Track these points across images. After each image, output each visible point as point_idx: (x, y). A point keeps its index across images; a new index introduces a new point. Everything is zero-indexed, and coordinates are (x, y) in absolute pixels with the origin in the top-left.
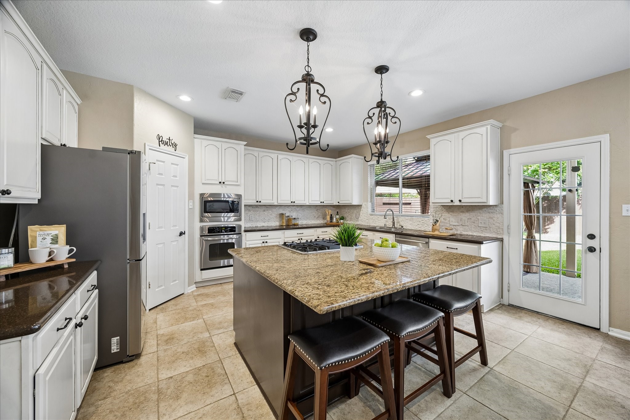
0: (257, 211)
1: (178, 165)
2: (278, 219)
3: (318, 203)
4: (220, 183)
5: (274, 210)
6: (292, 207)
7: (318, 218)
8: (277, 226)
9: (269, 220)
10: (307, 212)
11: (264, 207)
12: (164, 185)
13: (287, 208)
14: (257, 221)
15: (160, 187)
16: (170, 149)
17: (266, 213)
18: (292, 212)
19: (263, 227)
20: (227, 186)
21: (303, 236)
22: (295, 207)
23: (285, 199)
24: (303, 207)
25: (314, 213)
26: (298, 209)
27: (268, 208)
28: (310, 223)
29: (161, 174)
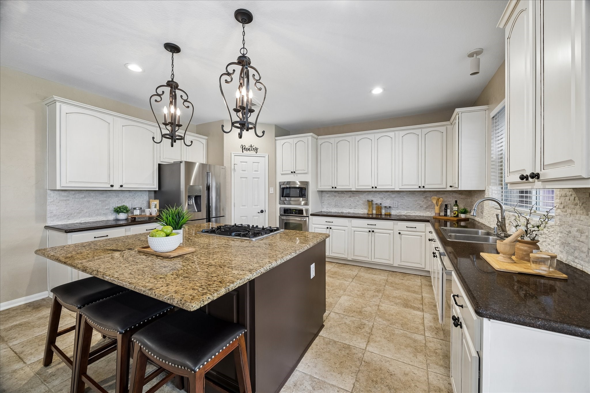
0: (343, 197)
1: (259, 163)
2: (367, 207)
3: (416, 188)
4: (292, 172)
5: (361, 196)
6: (384, 193)
7: (427, 208)
8: (365, 214)
9: (356, 206)
10: (409, 200)
11: (350, 193)
12: (247, 178)
13: (378, 195)
14: (343, 207)
15: (243, 179)
16: (253, 153)
17: (352, 199)
18: (385, 199)
19: (349, 213)
20: (298, 175)
21: (376, 228)
22: (388, 193)
23: (366, 184)
24: (401, 193)
25: (420, 201)
26: (393, 196)
27: (354, 194)
28: (414, 214)
29: (245, 171)
